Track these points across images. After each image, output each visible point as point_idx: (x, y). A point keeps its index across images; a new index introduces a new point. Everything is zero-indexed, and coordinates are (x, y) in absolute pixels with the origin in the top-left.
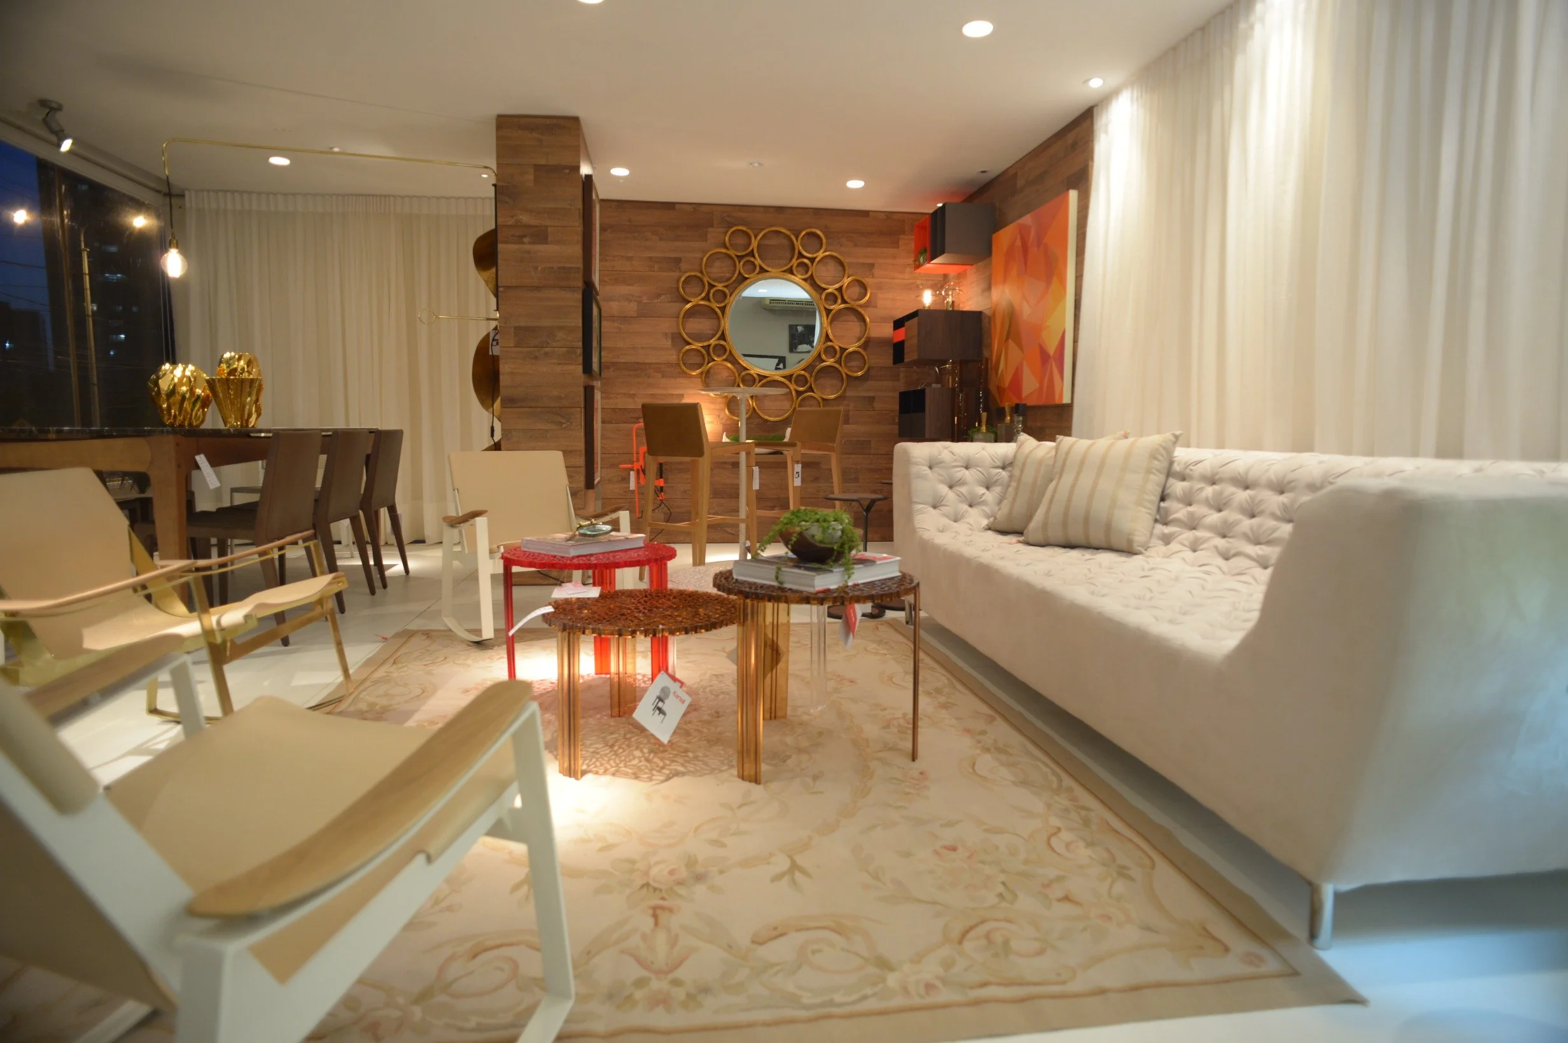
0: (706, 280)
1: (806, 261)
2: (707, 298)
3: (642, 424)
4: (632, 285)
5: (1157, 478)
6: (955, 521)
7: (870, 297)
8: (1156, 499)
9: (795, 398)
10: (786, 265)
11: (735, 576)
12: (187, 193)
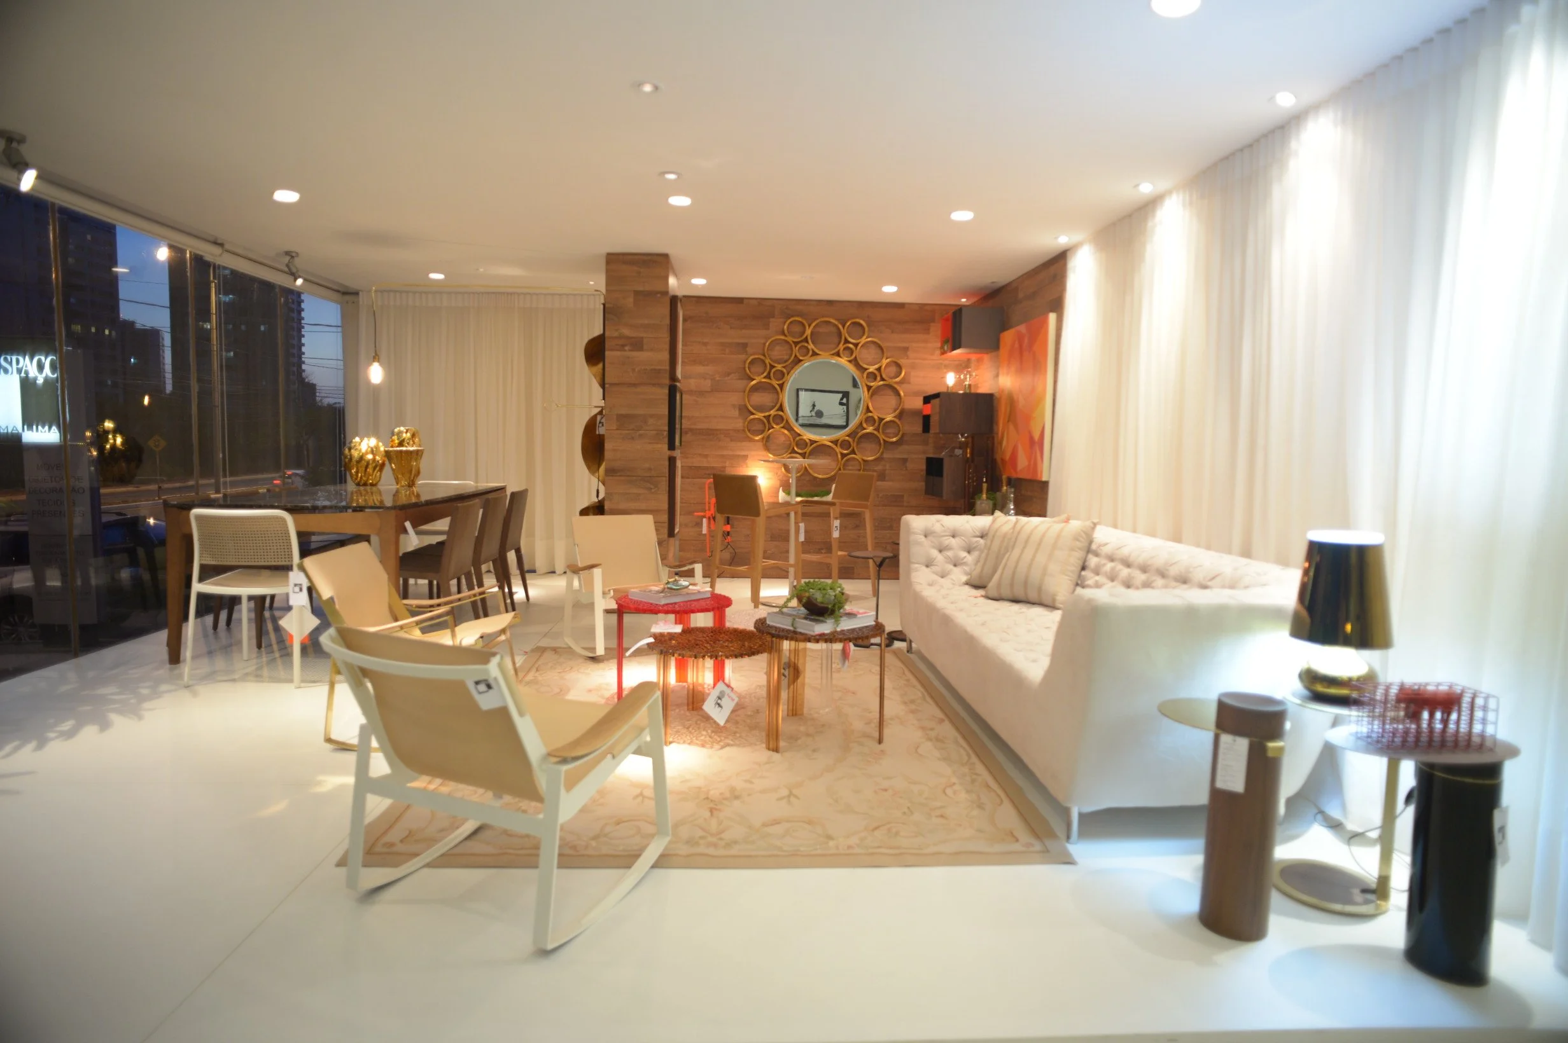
0: (767, 361)
1: (851, 346)
2: (768, 377)
3: (712, 480)
4: (707, 365)
5: (1080, 554)
6: (942, 577)
7: (905, 374)
8: (1079, 568)
9: (840, 459)
10: (834, 349)
11: (768, 622)
12: (360, 293)
